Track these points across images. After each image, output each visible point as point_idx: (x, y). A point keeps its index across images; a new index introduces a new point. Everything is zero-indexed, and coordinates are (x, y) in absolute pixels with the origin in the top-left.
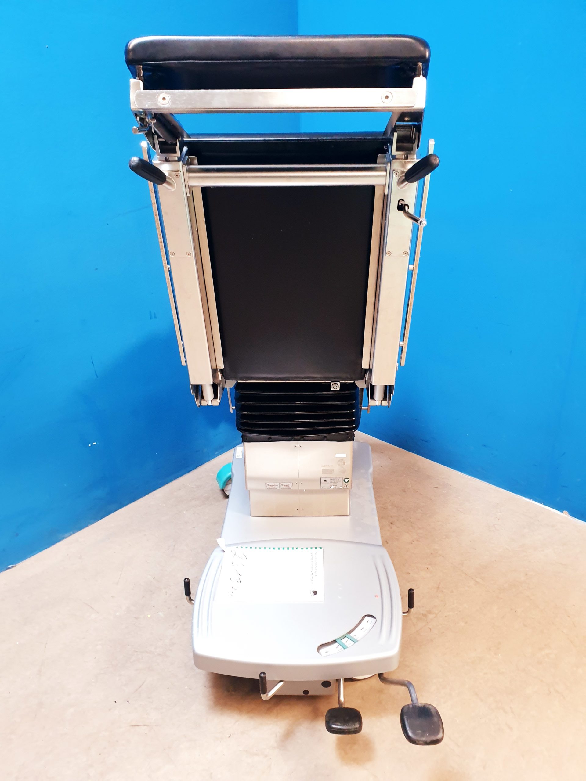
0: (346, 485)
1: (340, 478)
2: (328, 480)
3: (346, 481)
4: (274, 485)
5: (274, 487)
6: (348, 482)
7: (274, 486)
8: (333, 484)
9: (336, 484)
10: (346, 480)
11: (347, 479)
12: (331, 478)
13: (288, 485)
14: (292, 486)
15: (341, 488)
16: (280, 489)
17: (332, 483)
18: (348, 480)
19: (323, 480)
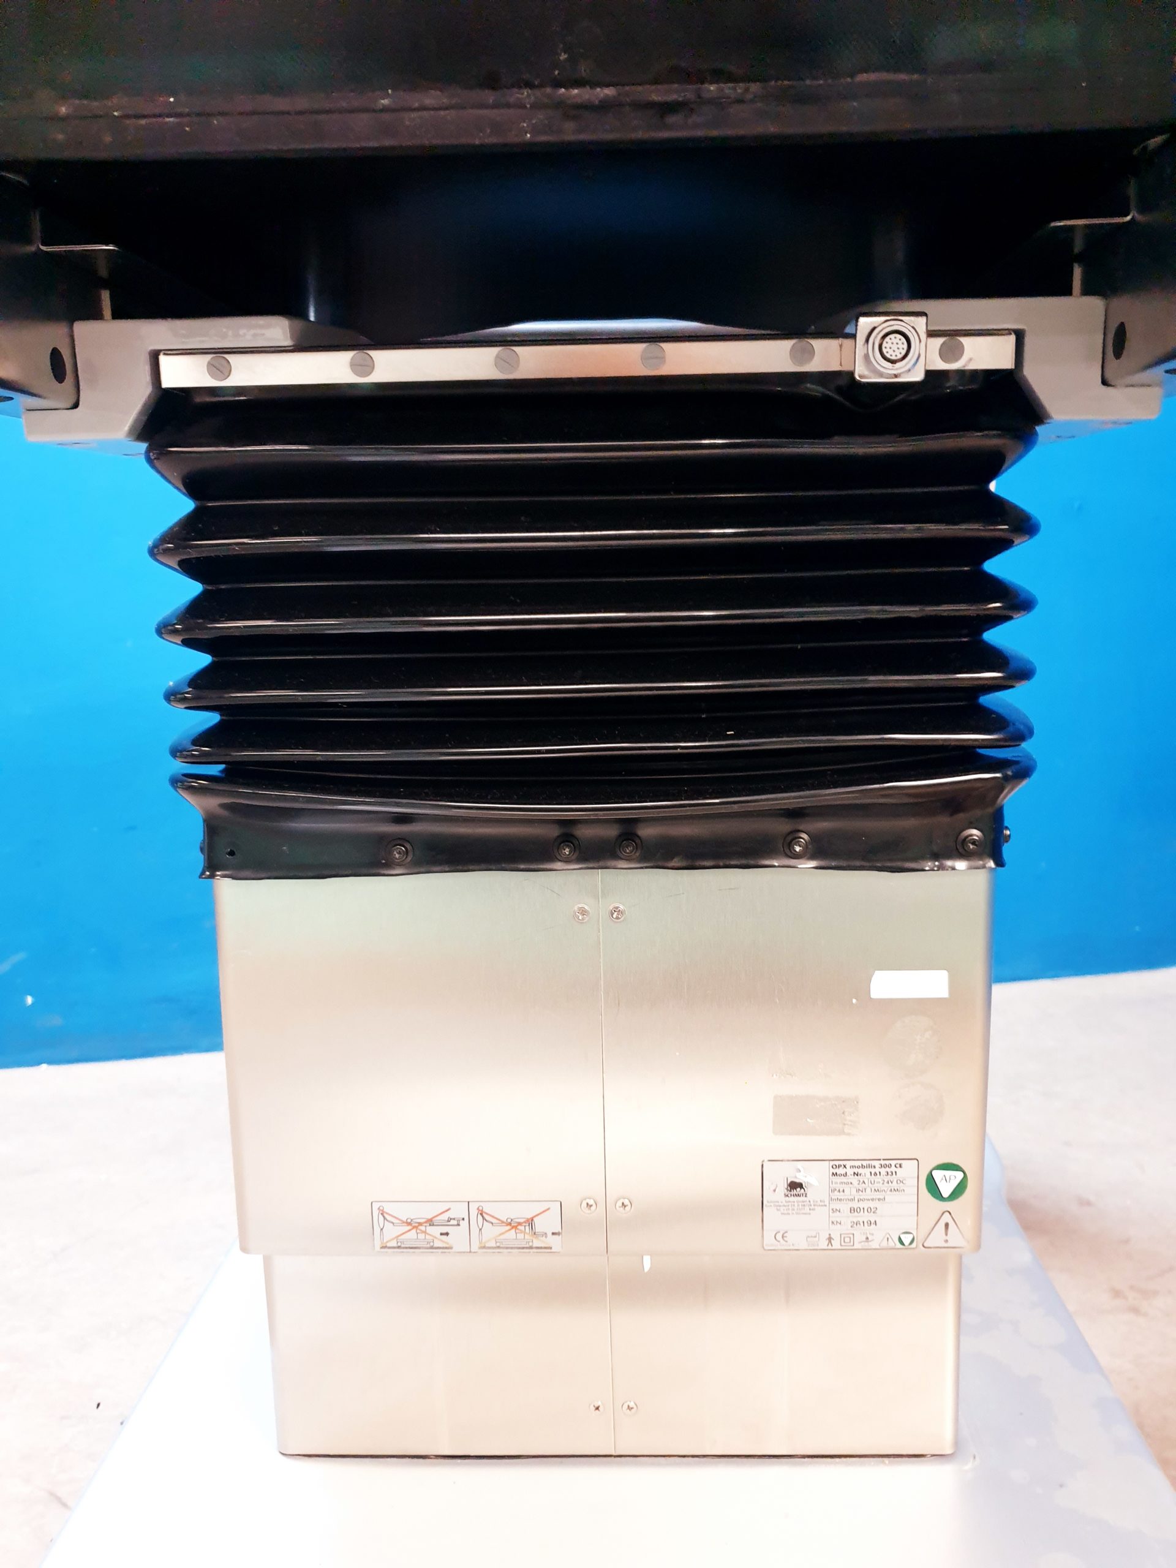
0: (947, 1218)
1: (900, 1162)
2: (814, 1177)
3: (946, 1190)
4: (431, 1222)
5: (435, 1231)
6: (959, 1191)
7: (430, 1229)
8: (852, 1210)
9: (869, 1210)
10: (947, 1183)
11: (948, 1173)
12: (837, 1167)
13: (530, 1222)
14: (558, 1229)
15: (906, 1239)
16: (475, 1248)
17: (845, 1207)
18: (959, 1175)
19: (778, 1179)
